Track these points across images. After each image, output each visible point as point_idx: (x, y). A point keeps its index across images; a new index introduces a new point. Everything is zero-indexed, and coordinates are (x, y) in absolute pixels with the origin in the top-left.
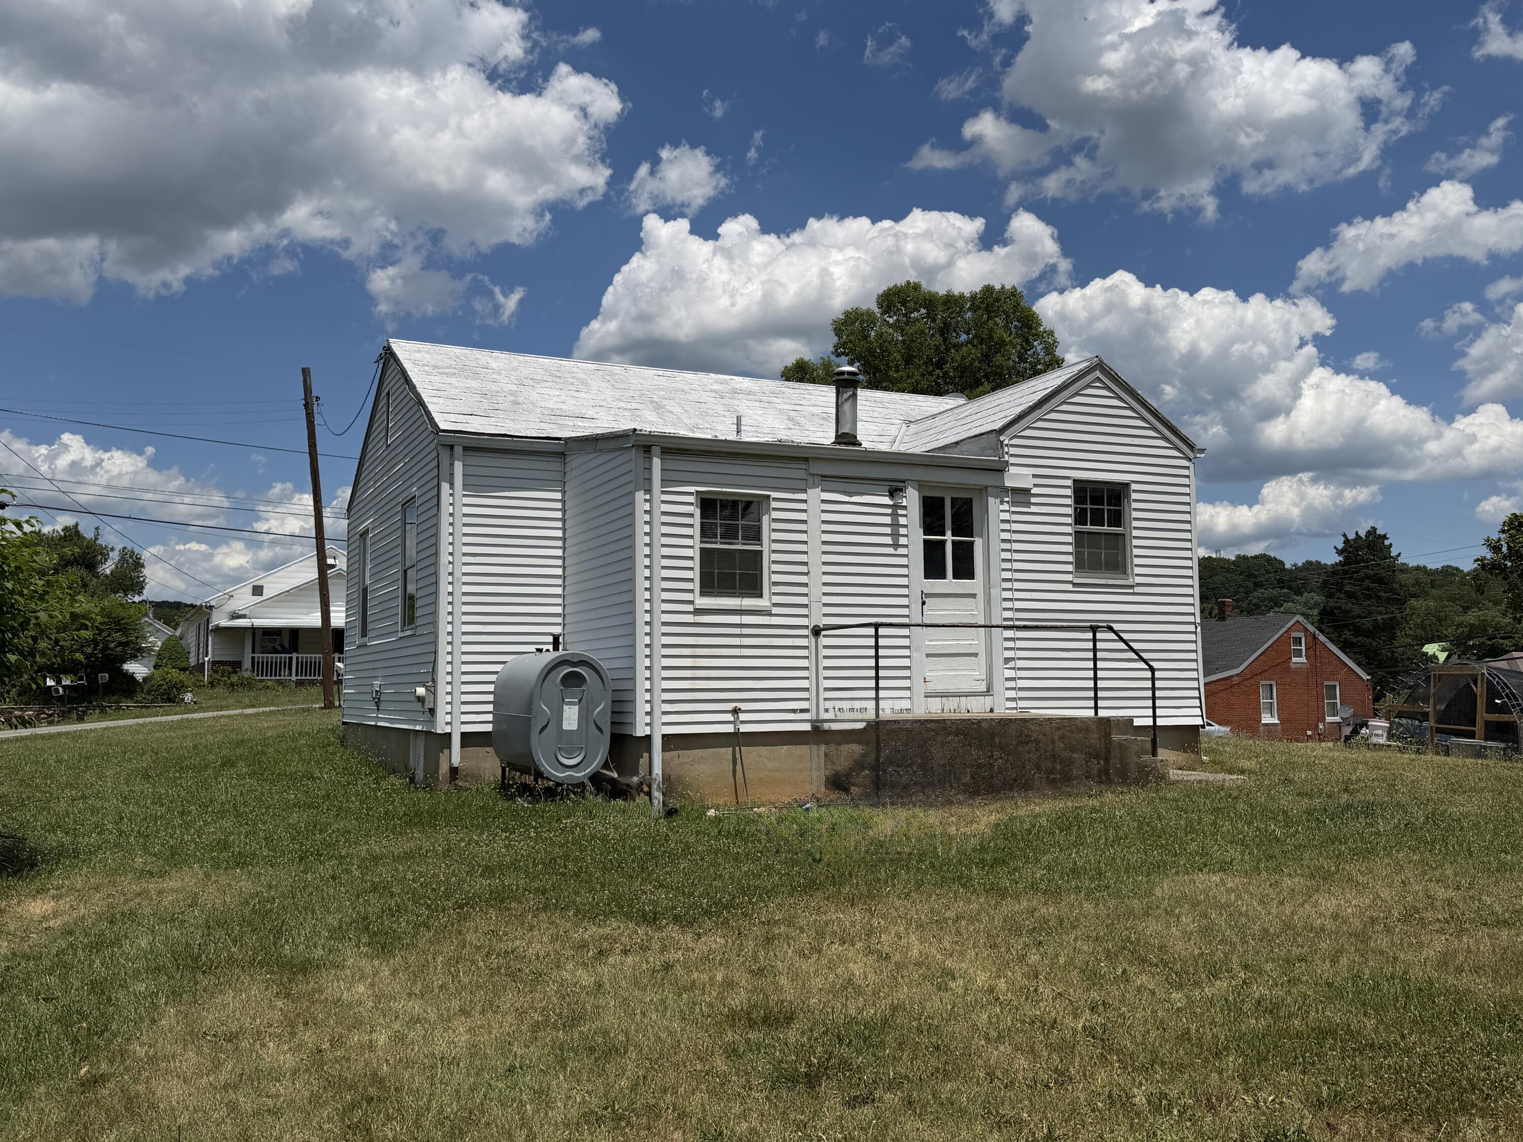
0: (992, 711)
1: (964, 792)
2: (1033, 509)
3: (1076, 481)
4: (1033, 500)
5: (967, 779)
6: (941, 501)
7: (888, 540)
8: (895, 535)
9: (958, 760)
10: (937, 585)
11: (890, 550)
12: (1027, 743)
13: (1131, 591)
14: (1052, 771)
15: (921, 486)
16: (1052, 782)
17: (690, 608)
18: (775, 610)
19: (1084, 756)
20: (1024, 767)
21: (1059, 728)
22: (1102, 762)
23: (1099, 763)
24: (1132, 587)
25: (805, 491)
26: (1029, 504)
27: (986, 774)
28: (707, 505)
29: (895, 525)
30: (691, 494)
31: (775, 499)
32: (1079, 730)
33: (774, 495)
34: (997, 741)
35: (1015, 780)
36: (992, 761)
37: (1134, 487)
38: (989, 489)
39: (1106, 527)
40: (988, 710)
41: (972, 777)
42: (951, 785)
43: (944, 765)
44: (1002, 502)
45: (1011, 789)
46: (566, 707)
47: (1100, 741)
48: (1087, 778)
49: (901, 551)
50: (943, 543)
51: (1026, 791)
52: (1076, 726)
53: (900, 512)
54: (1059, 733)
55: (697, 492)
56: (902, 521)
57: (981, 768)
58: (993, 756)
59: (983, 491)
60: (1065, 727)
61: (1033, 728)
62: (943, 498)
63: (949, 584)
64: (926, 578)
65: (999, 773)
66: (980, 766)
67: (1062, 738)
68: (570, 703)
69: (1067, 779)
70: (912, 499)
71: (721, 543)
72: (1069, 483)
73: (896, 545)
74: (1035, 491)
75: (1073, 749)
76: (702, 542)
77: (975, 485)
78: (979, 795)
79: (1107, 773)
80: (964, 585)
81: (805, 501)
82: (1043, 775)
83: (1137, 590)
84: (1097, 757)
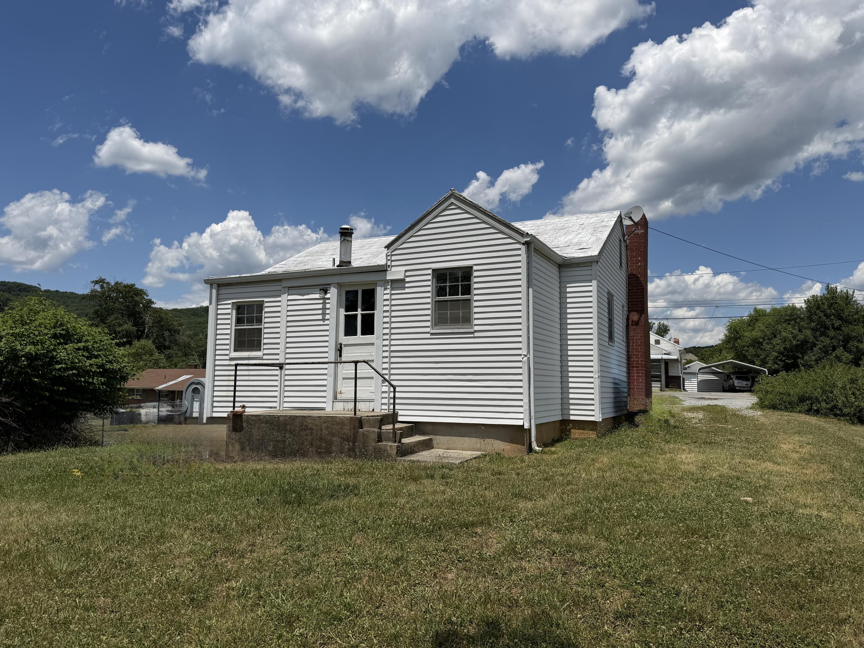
0: (373, 410)
1: (269, 455)
2: (407, 290)
3: (434, 270)
4: (407, 285)
5: (270, 448)
6: (356, 292)
7: (320, 317)
8: (324, 314)
9: (266, 437)
10: (351, 339)
11: (321, 323)
12: (305, 430)
13: (472, 336)
14: (320, 447)
15: (339, 286)
16: (319, 454)
17: (227, 358)
18: (265, 357)
19: (340, 440)
20: (303, 444)
21: (325, 422)
22: (351, 444)
23: (349, 444)
24: (472, 333)
25: (280, 296)
26: (404, 288)
27: (282, 446)
28: (239, 308)
29: (324, 309)
30: (229, 304)
31: (266, 302)
32: (338, 424)
33: (266, 300)
34: (288, 428)
35: (298, 451)
36: (285, 439)
37: (475, 268)
38: (378, 282)
39: (460, 296)
40: (371, 410)
41: (274, 447)
42: (262, 451)
43: (258, 440)
44: (386, 289)
45: (295, 456)
46: (195, 403)
47: (350, 430)
48: (341, 453)
49: (327, 322)
50: (356, 315)
51: (304, 457)
52: (336, 421)
53: (327, 301)
54: (325, 425)
55: (233, 303)
56: (328, 306)
57: (279, 443)
58: (285, 436)
59: (375, 284)
60: (328, 422)
61: (309, 421)
62: (358, 291)
63: (359, 338)
64: (345, 336)
65: (289, 446)
66: (278, 441)
67: (327, 428)
68: (196, 401)
69: (328, 452)
70: (333, 293)
71: (247, 326)
72: (430, 272)
73: (324, 320)
74: (407, 279)
75: (333, 435)
76: (236, 326)
77: (371, 281)
78: (277, 457)
79: (354, 451)
80: (368, 338)
81: (280, 301)
82: (314, 449)
83: (476, 334)
84: (348, 440)
